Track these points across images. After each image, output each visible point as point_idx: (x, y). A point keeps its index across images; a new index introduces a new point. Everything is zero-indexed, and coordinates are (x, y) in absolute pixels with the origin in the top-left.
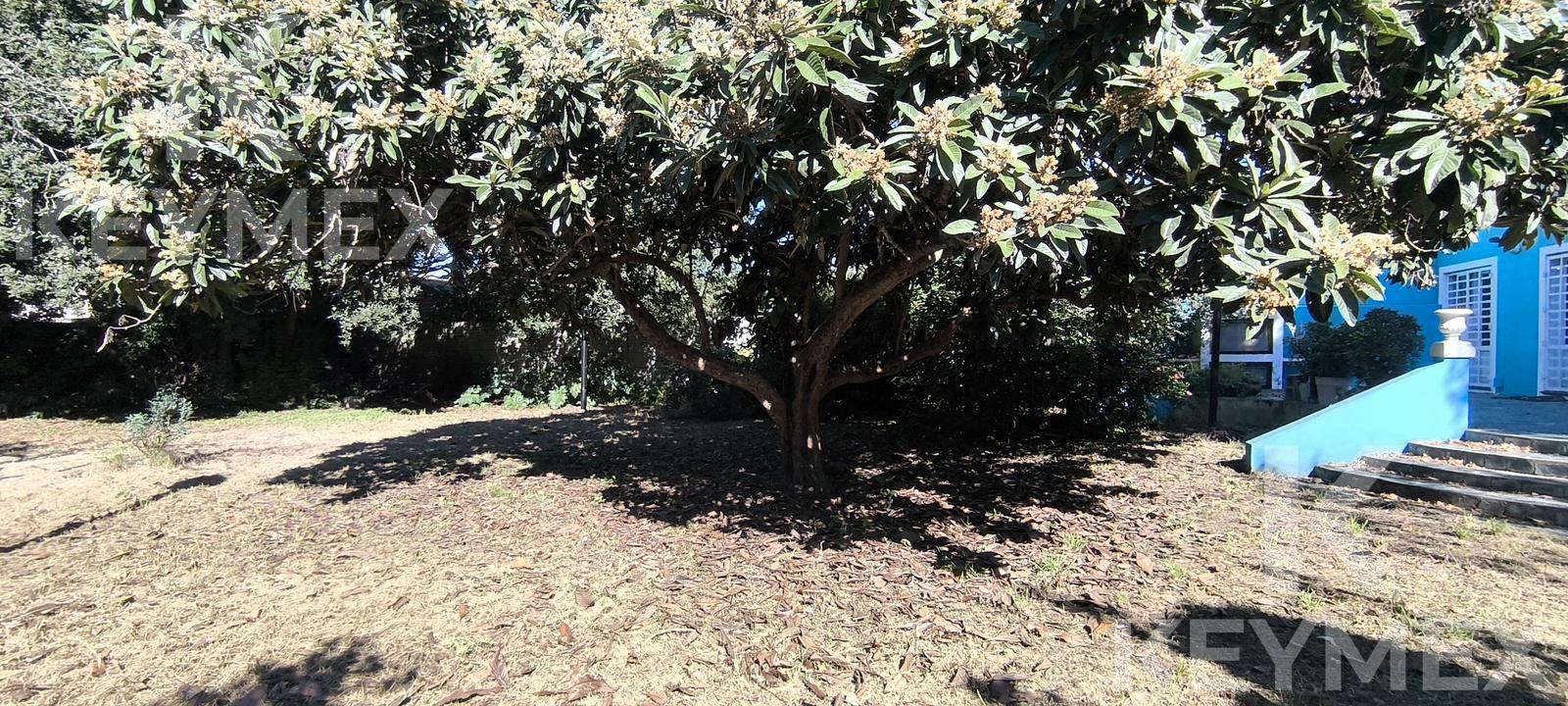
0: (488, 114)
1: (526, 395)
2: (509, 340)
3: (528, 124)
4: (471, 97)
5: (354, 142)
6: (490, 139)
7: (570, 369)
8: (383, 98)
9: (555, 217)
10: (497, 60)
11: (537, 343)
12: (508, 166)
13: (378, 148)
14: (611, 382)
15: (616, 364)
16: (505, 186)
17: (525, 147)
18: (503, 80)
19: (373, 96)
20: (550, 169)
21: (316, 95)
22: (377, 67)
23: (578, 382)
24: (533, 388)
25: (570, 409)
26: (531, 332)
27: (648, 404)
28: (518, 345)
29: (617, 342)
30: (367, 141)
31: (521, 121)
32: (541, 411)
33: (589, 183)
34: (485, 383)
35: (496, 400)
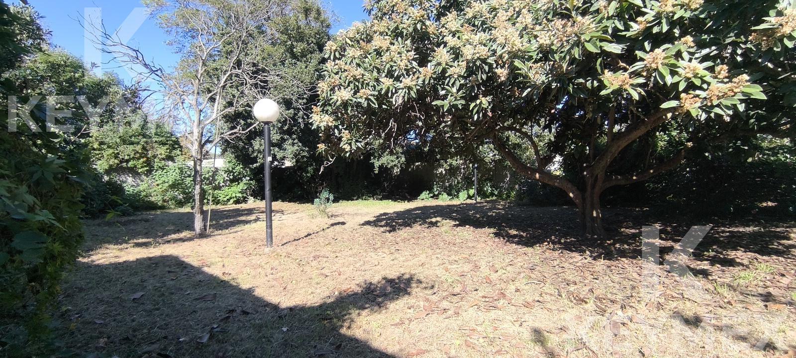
0: (447, 75)
1: (449, 194)
2: (440, 170)
3: (463, 77)
4: (440, 69)
5: (401, 93)
6: (448, 85)
7: (468, 182)
8: (410, 75)
9: (475, 114)
10: (448, 52)
11: (453, 171)
12: (455, 95)
13: (409, 93)
14: (488, 189)
15: (490, 180)
16: (454, 103)
17: (461, 87)
18: (452, 60)
19: (407, 75)
20: (473, 94)
21: (386, 76)
22: (408, 64)
23: (472, 189)
24: (451, 191)
25: (469, 201)
26: (451, 165)
27: (506, 199)
28: (444, 172)
29: (490, 169)
30: (405, 92)
31: (460, 76)
32: (456, 202)
33: (489, 98)
34: (430, 189)
35: (435, 197)
